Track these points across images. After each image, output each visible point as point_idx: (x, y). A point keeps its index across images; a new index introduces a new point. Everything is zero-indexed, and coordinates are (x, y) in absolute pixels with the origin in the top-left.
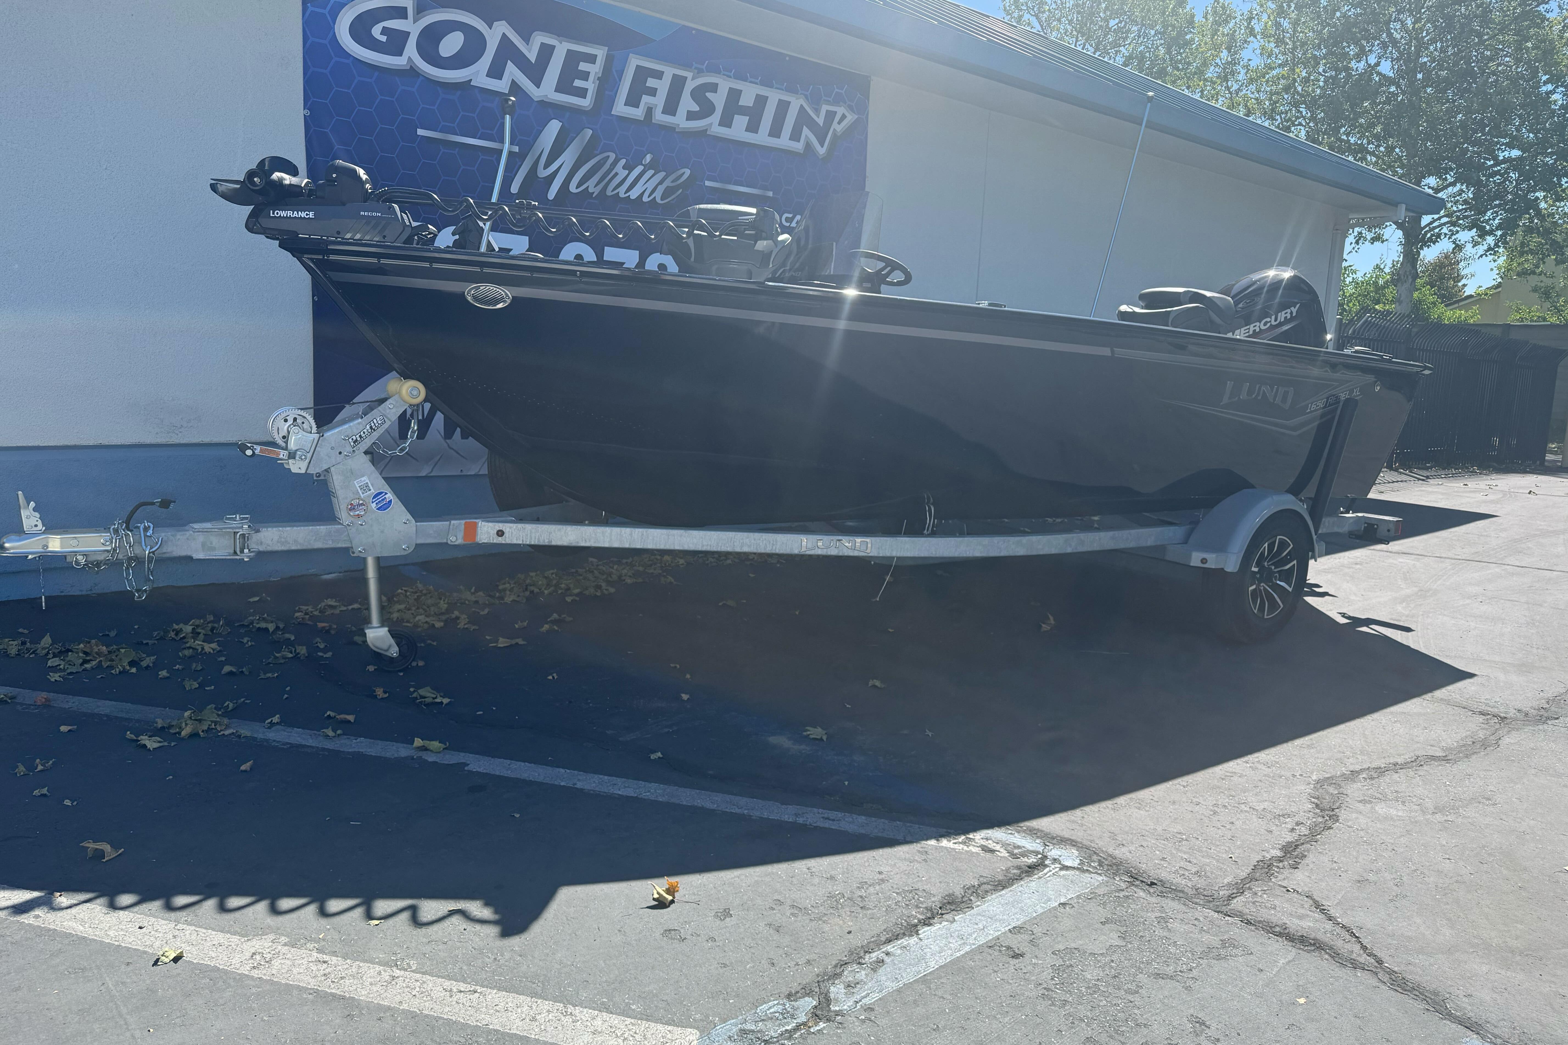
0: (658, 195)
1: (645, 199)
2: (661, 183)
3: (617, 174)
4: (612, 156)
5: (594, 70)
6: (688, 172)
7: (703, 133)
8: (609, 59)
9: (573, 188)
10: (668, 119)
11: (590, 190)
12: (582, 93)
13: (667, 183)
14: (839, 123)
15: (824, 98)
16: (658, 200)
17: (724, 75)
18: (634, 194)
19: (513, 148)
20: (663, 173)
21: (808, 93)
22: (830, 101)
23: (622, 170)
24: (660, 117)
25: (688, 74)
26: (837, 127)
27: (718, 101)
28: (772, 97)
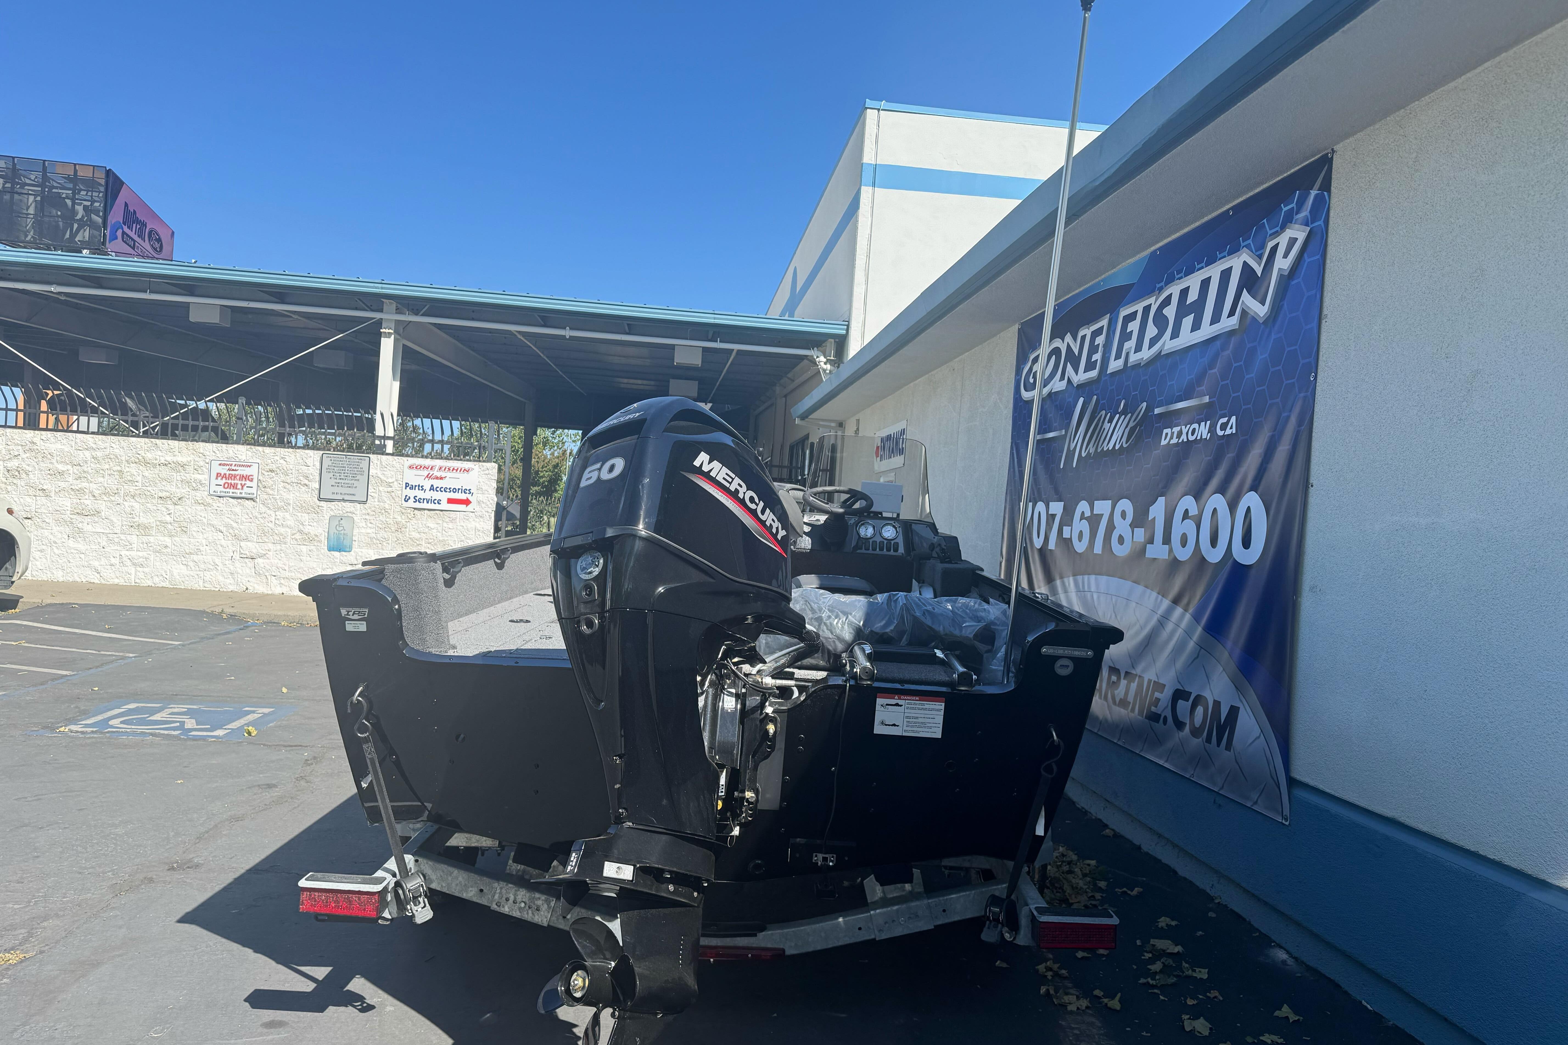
0: (1124, 439)
1: (1117, 447)
2: (1126, 427)
3: (1104, 429)
4: (1104, 412)
5: (1100, 340)
6: (1145, 404)
7: (1159, 355)
9: (1084, 455)
10: (1138, 356)
11: (1091, 451)
12: (1094, 366)
13: (1132, 424)
14: (1285, 256)
15: (1269, 232)
16: (1124, 445)
18: (1111, 446)
19: (1063, 432)
20: (1130, 415)
21: (1250, 241)
22: (1277, 232)
23: (1107, 425)
24: (1134, 358)
25: (1151, 300)
26: (1282, 264)
27: (1170, 312)
28: (1214, 272)
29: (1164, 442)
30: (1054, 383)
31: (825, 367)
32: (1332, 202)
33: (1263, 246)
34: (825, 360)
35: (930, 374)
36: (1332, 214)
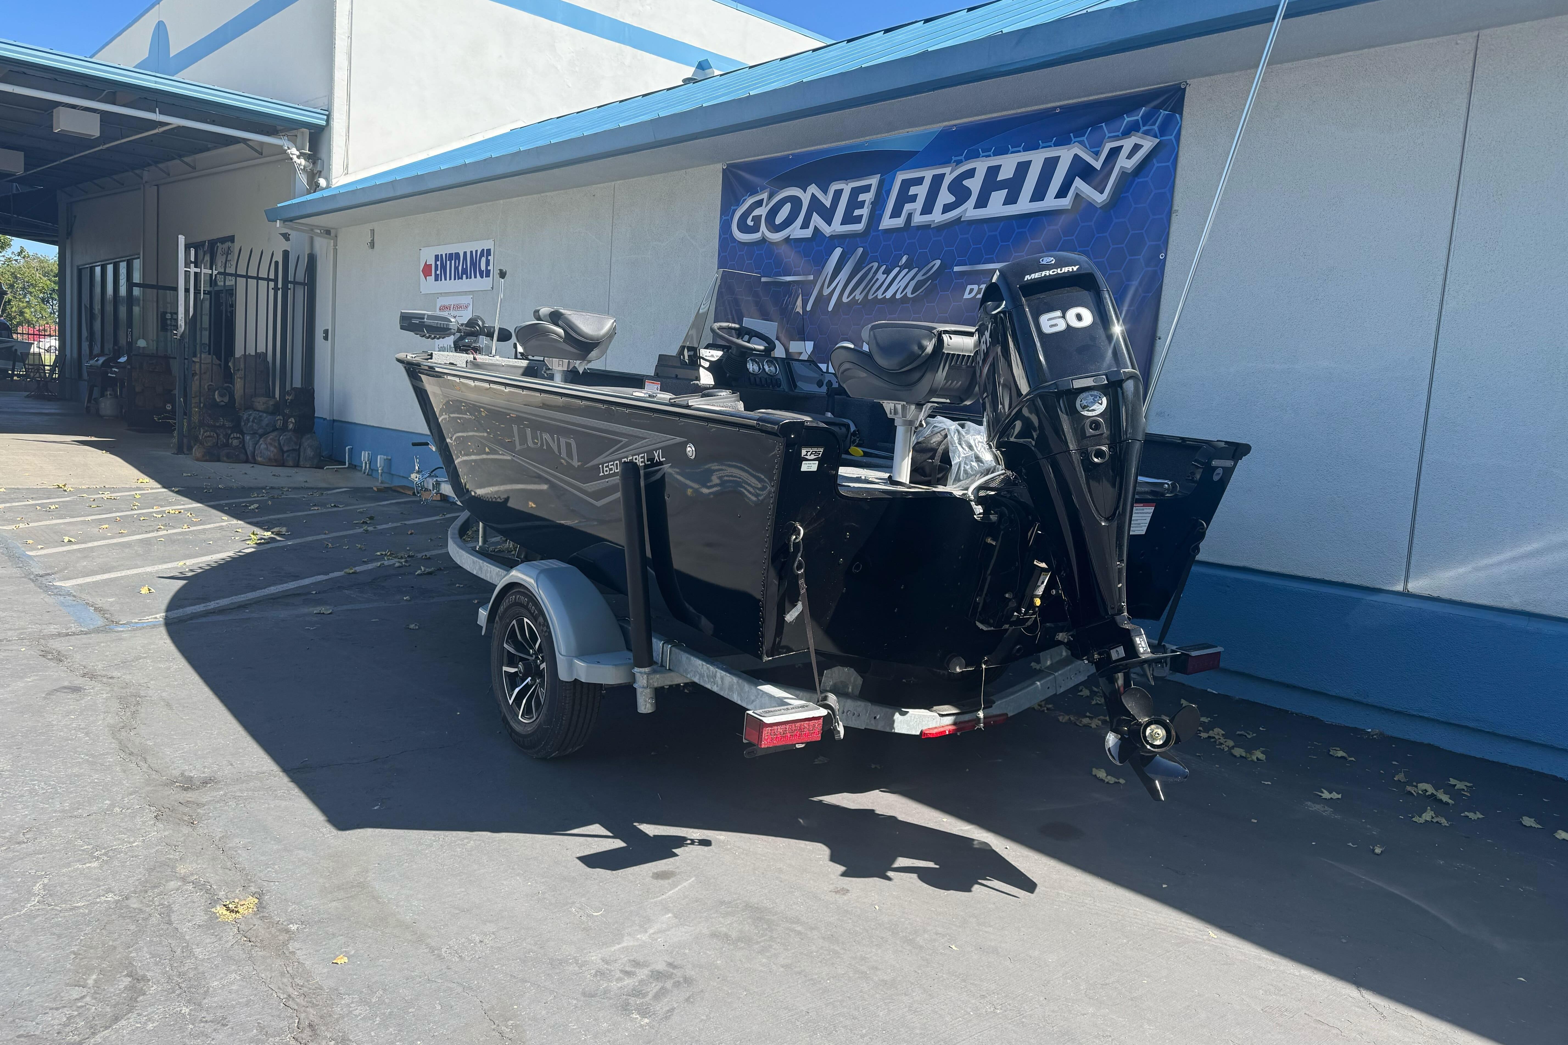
0: (909, 290)
1: (898, 296)
2: (912, 279)
3: (877, 279)
4: (876, 265)
5: (867, 197)
6: (938, 263)
7: (958, 221)
8: (881, 184)
9: (845, 299)
10: (927, 218)
11: (857, 298)
12: (858, 220)
13: (919, 277)
14: (1129, 157)
15: (1108, 135)
16: (909, 295)
17: (983, 157)
18: (888, 295)
19: (811, 277)
20: (916, 270)
21: (1084, 138)
22: (1118, 136)
23: (881, 276)
24: (918, 219)
25: (946, 170)
26: (1125, 163)
27: (974, 185)
28: (1037, 158)
29: (967, 296)
30: (794, 229)
31: (298, 161)
32: (1184, 123)
33: (1100, 144)
34: (298, 153)
35: (542, 195)
36: (1183, 132)
